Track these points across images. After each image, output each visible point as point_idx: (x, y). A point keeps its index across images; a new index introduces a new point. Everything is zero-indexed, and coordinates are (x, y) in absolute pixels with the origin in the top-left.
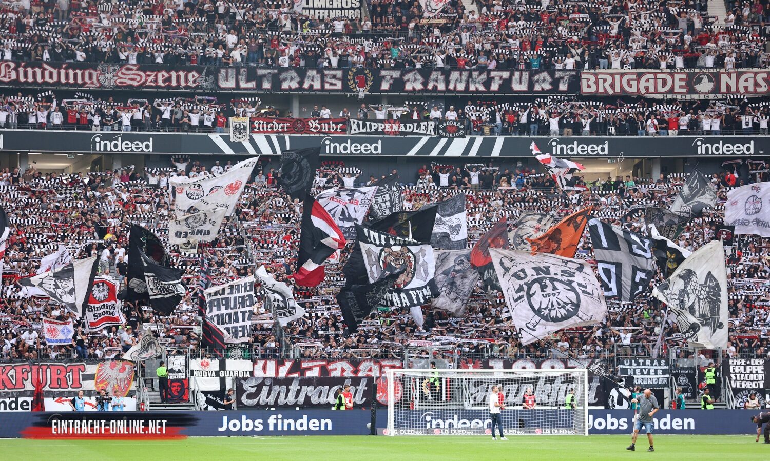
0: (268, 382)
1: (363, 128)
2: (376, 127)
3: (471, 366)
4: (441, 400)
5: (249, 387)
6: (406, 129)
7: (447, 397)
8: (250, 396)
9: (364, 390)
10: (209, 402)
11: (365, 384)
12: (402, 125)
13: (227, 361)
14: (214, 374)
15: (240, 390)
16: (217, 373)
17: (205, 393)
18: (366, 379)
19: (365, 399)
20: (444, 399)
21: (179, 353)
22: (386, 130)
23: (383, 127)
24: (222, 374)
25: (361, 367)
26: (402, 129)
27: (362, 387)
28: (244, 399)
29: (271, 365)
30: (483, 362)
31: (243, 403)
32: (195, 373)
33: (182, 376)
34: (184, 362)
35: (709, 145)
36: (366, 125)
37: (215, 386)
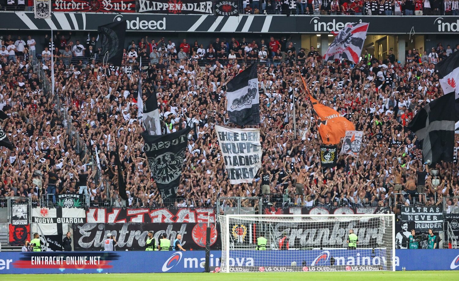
0: (101, 228)
1: (150, 7)
2: (161, 7)
4: (248, 243)
5: (84, 231)
6: (187, 8)
7: (253, 241)
8: (86, 240)
9: (184, 235)
11: (185, 229)
12: (184, 5)
13: (63, 210)
14: (52, 221)
15: (77, 235)
16: (55, 220)
18: (186, 225)
19: (185, 242)
20: (251, 242)
21: (21, 202)
22: (170, 9)
23: (167, 7)
24: (59, 221)
25: (179, 214)
26: (184, 8)
27: (183, 231)
28: (80, 242)
29: (101, 212)
31: (80, 246)
32: (36, 220)
33: (24, 222)
34: (26, 210)
35: (448, 24)
36: (152, 4)
37: (53, 230)
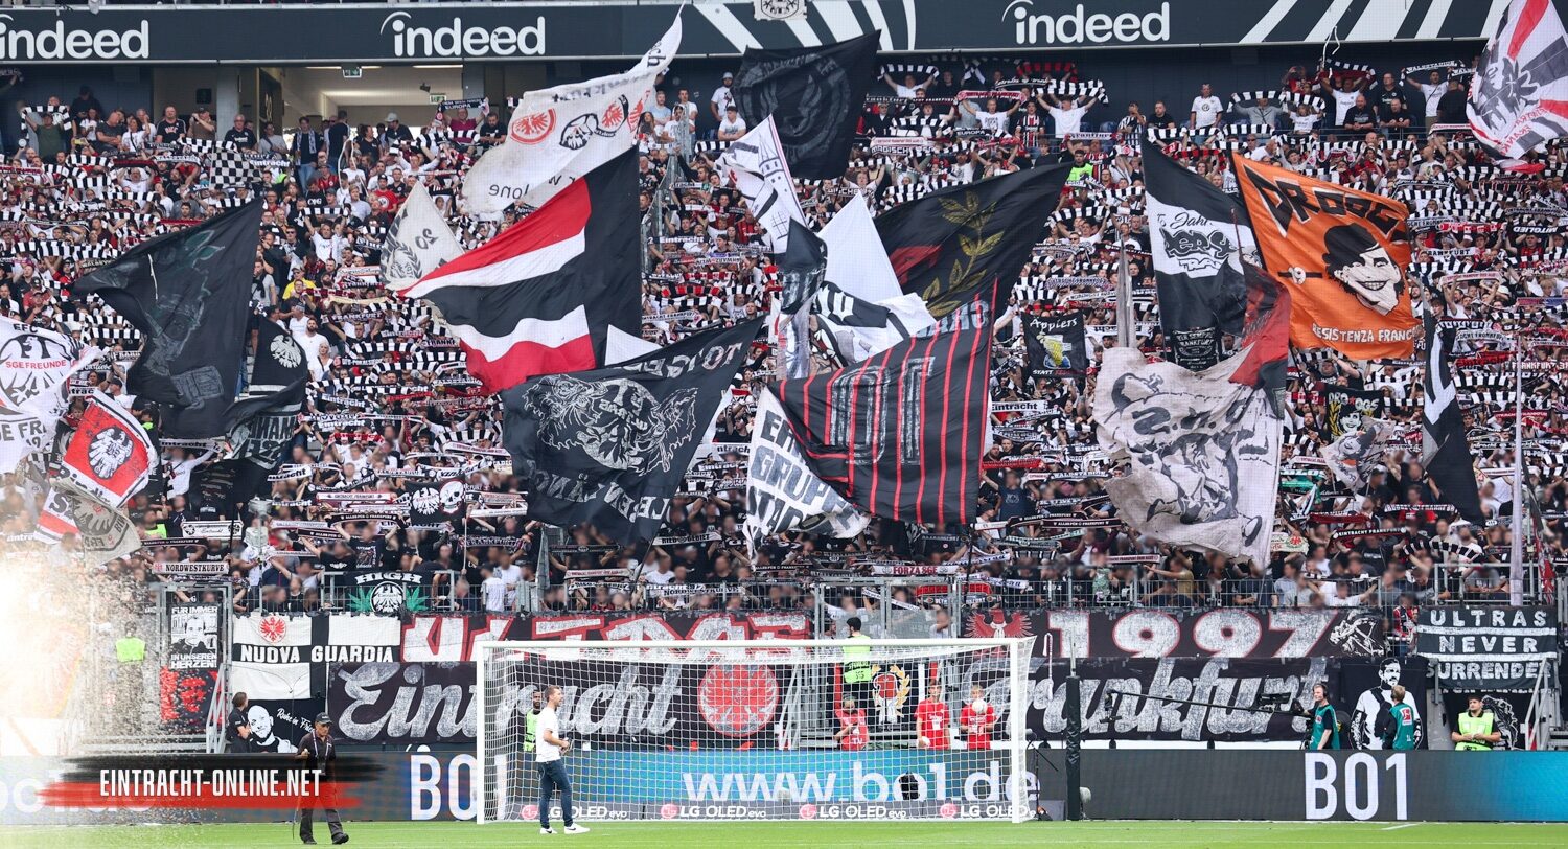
0: (413, 677)
3: (999, 627)
8: (364, 714)
10: (279, 729)
13: (333, 620)
14: (296, 655)
16: (305, 653)
17: (271, 706)
28: (346, 723)
30: (1033, 619)
31: (341, 734)
32: (245, 653)
33: (208, 661)
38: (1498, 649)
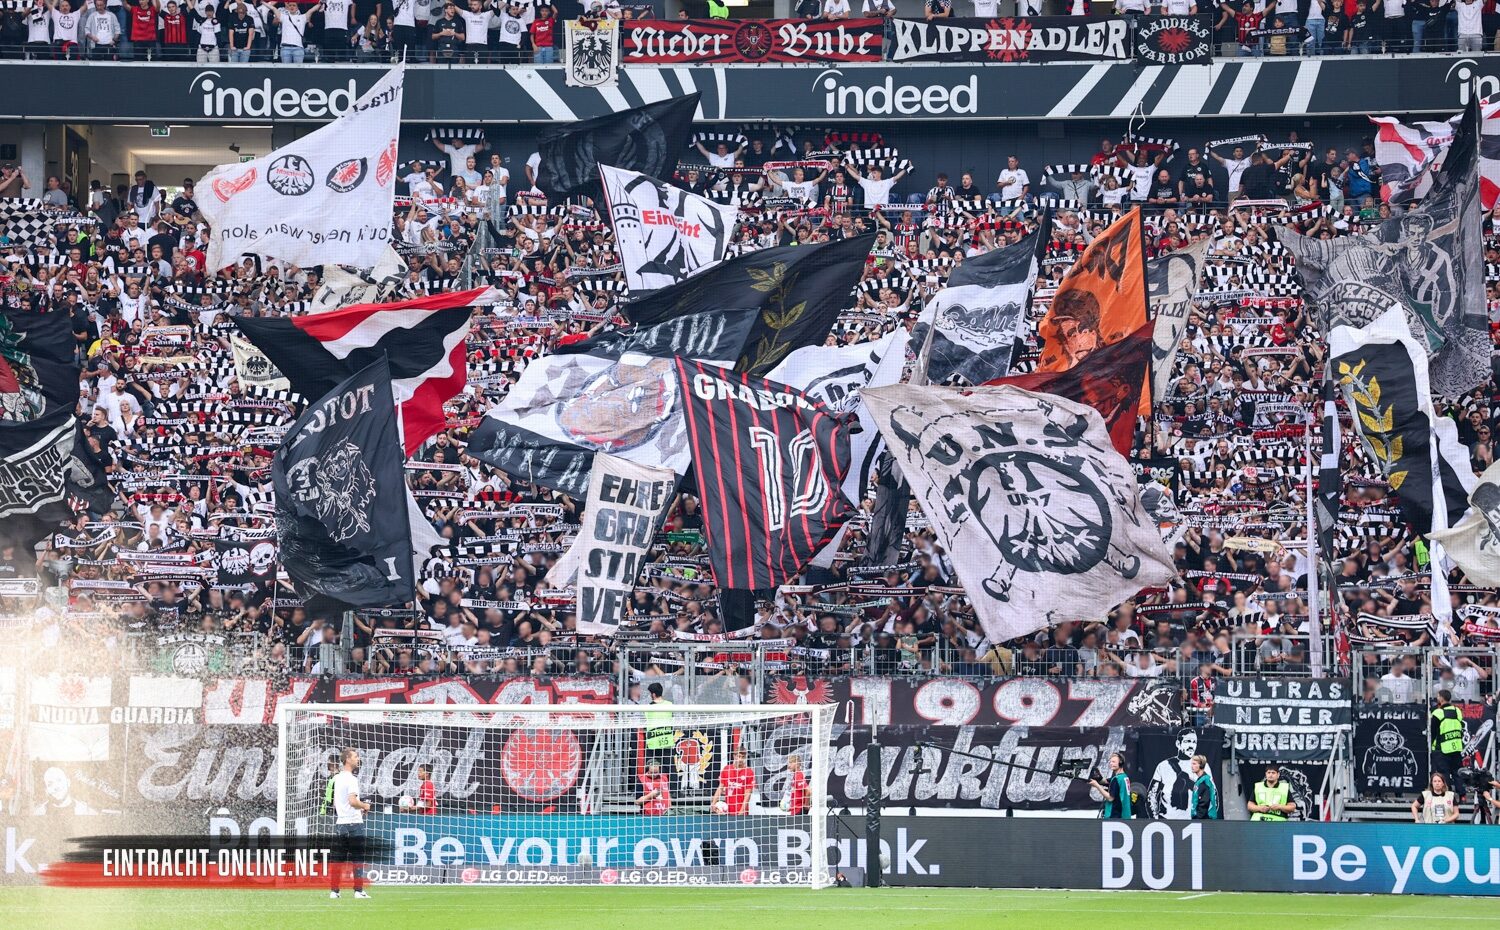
13: (134, 682)
14: (95, 717)
16: (104, 715)
30: (835, 687)
32: (43, 714)
33: (5, 721)
38: (1294, 720)
